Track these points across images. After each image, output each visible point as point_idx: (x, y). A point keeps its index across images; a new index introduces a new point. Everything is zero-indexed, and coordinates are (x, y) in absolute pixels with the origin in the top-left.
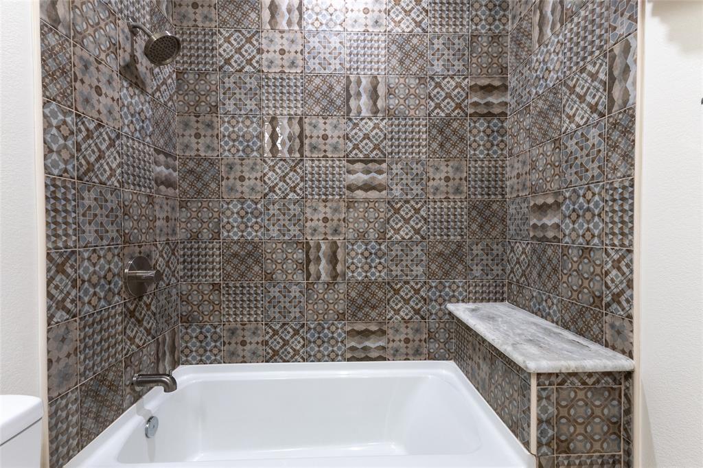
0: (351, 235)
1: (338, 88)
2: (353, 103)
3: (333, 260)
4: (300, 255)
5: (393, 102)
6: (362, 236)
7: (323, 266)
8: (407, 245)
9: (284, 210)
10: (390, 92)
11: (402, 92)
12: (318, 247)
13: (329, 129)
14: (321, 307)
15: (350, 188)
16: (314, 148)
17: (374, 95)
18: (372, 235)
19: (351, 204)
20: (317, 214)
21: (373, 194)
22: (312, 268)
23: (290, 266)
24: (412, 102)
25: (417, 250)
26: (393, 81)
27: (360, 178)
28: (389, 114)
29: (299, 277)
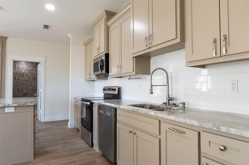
0: (24, 88)
1: (23, 74)
2: (24, 76)
3: (22, 90)
4: (18, 90)
5: (29, 76)
6: (25, 88)
7: (21, 91)
8: (30, 89)
9: (16, 86)
10: (28, 75)
11: (30, 75)
12: (20, 89)
13: (22, 78)
14: (20, 95)
15: (24, 84)
16: (20, 80)
17: (27, 75)
18: (26, 88)
19: (24, 85)
20: (20, 86)
21: (26, 84)
22: (19, 91)
23: (17, 91)
24: (31, 76)
25: (31, 90)
26: (29, 74)
27: (25, 83)
28: (28, 77)
29: (18, 92)
